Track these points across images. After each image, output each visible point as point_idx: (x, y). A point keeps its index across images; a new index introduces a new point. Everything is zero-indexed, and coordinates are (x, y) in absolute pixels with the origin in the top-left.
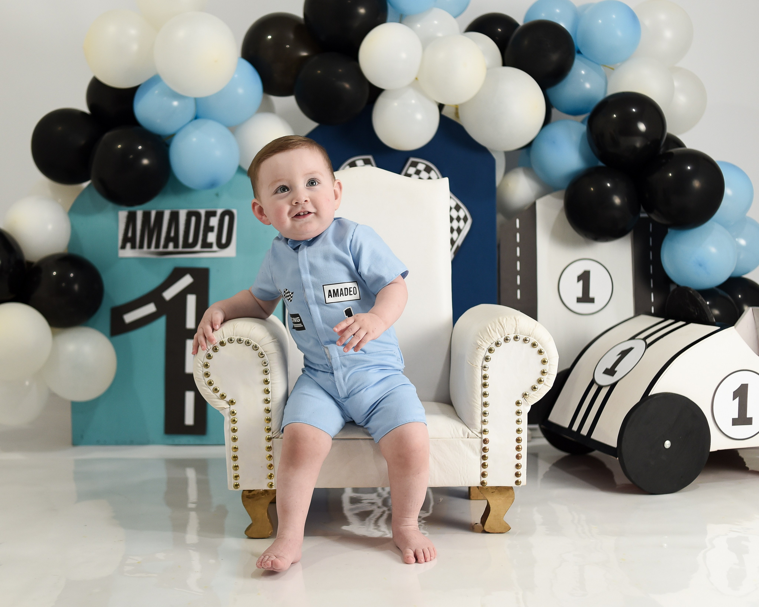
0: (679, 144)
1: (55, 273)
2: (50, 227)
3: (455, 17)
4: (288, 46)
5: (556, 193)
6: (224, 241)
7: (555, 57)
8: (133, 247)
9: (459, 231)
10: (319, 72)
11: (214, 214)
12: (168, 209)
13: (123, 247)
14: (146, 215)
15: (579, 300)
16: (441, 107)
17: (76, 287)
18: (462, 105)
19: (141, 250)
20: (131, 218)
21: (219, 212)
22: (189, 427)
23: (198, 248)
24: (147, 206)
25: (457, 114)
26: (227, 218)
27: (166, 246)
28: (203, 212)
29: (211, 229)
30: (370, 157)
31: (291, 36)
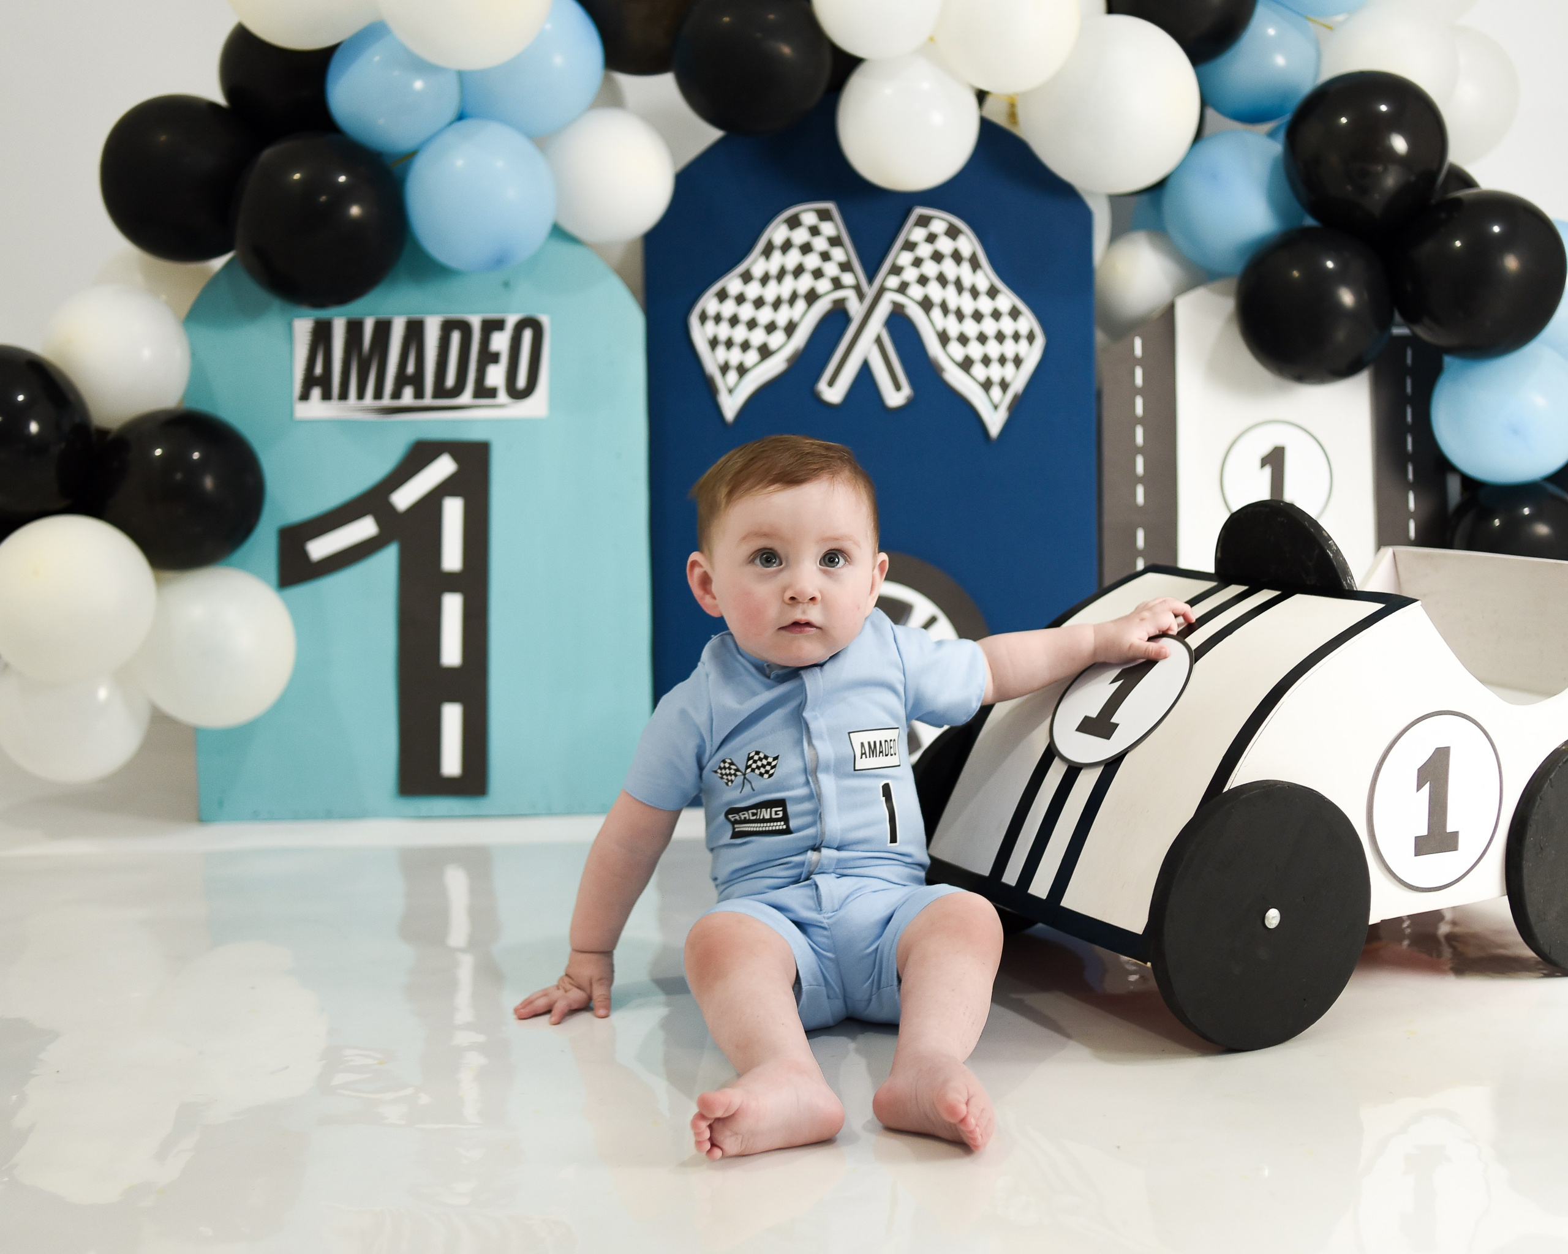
0: (1467, 182)
1: (158, 452)
2: (147, 353)
5: (1217, 285)
6: (521, 382)
8: (326, 396)
9: (1018, 361)
10: (726, 19)
11: (499, 325)
12: (400, 314)
13: (305, 396)
14: (354, 328)
17: (209, 483)
18: (1024, 95)
19: (343, 403)
20: (321, 335)
21: (511, 321)
22: (451, 780)
23: (466, 397)
24: (354, 309)
25: (1013, 115)
26: (527, 335)
27: (397, 394)
28: (476, 322)
29: (495, 358)
30: (830, 206)
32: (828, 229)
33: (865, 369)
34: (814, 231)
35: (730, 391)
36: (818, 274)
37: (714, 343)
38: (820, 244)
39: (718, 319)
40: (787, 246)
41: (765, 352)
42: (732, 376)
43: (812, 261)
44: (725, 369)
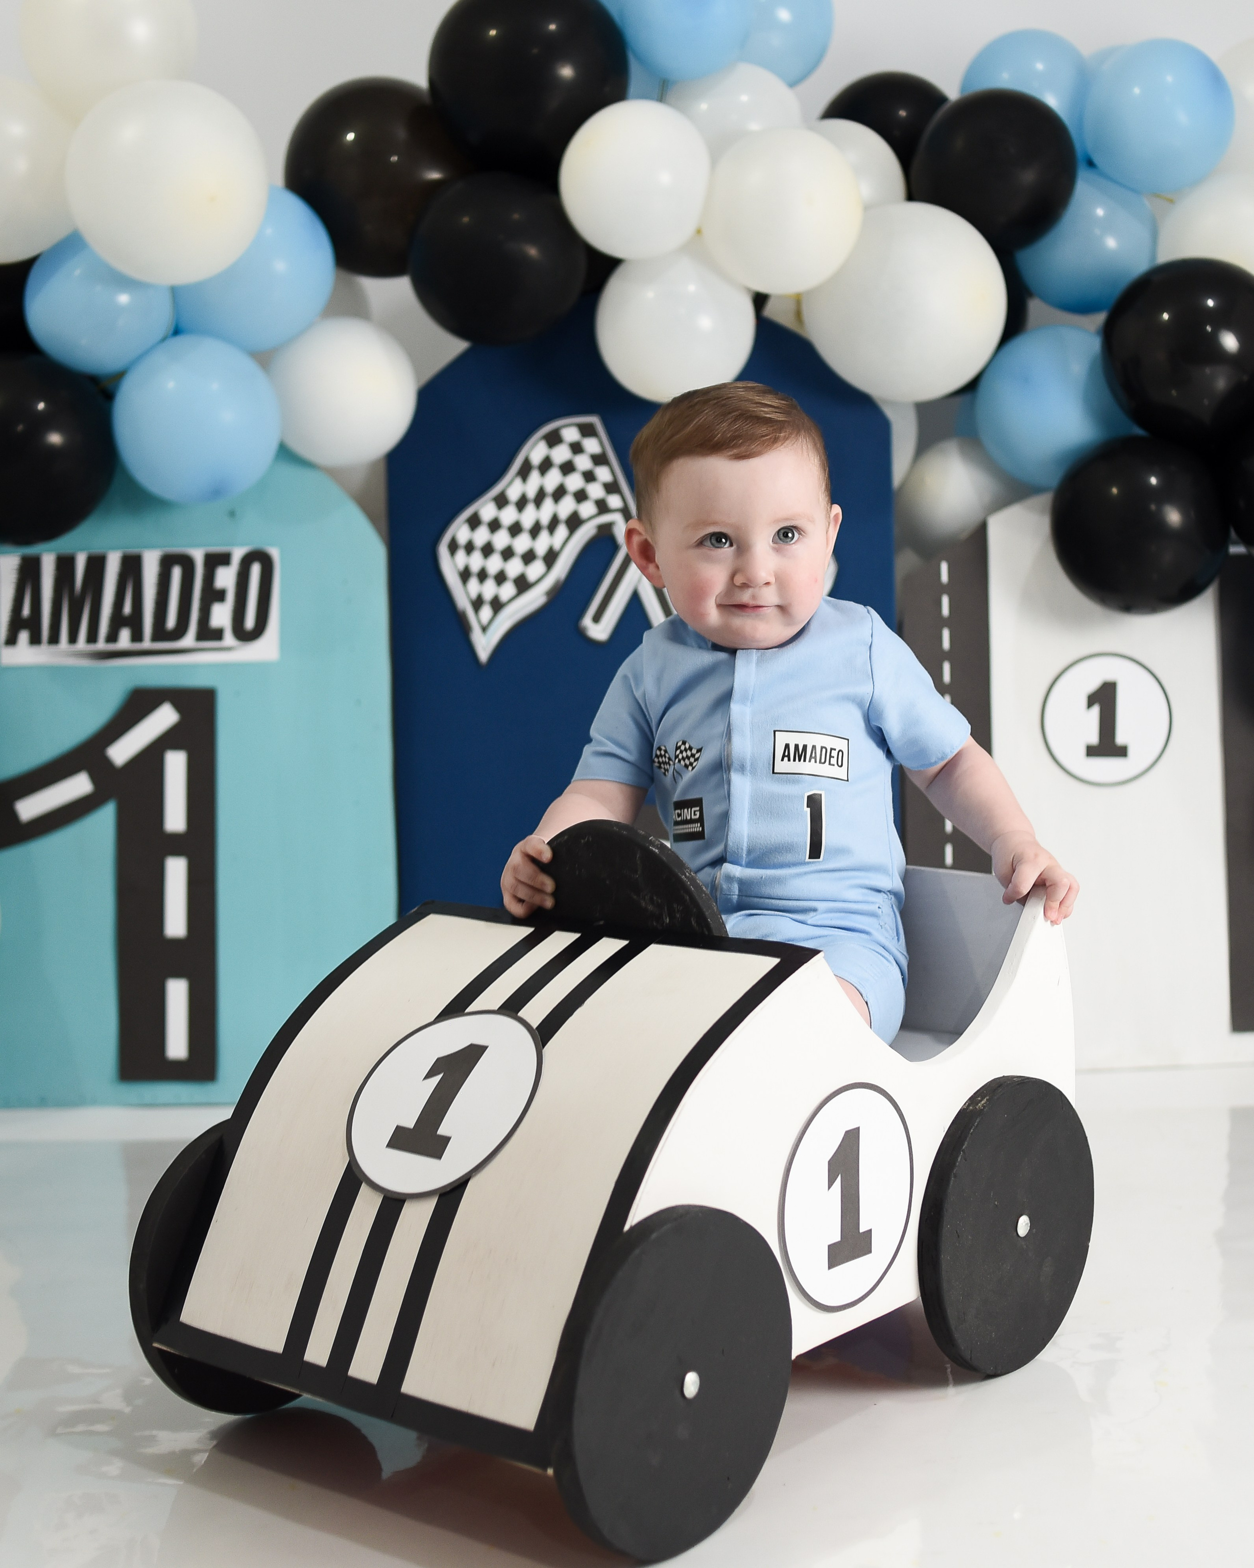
3: (792, 84)
4: (394, 158)
5: (1032, 501)
6: (250, 622)
7: (1028, 177)
8: (35, 640)
10: (466, 220)
11: (224, 559)
12: (115, 549)
13: (11, 640)
14: (65, 564)
15: (1092, 751)
16: (760, 300)
18: (810, 293)
19: (53, 648)
20: (29, 573)
21: (238, 555)
22: (177, 1064)
23: (189, 640)
24: (65, 543)
25: (799, 315)
26: (256, 570)
27: (112, 637)
28: (198, 556)
29: (220, 596)
30: (594, 420)
31: (401, 133)
32: (592, 446)
33: (635, 600)
34: (577, 448)
35: (484, 629)
36: (581, 496)
37: (465, 575)
38: (583, 462)
39: (469, 548)
40: (546, 466)
41: (523, 585)
42: (486, 612)
43: (574, 482)
44: (478, 603)
